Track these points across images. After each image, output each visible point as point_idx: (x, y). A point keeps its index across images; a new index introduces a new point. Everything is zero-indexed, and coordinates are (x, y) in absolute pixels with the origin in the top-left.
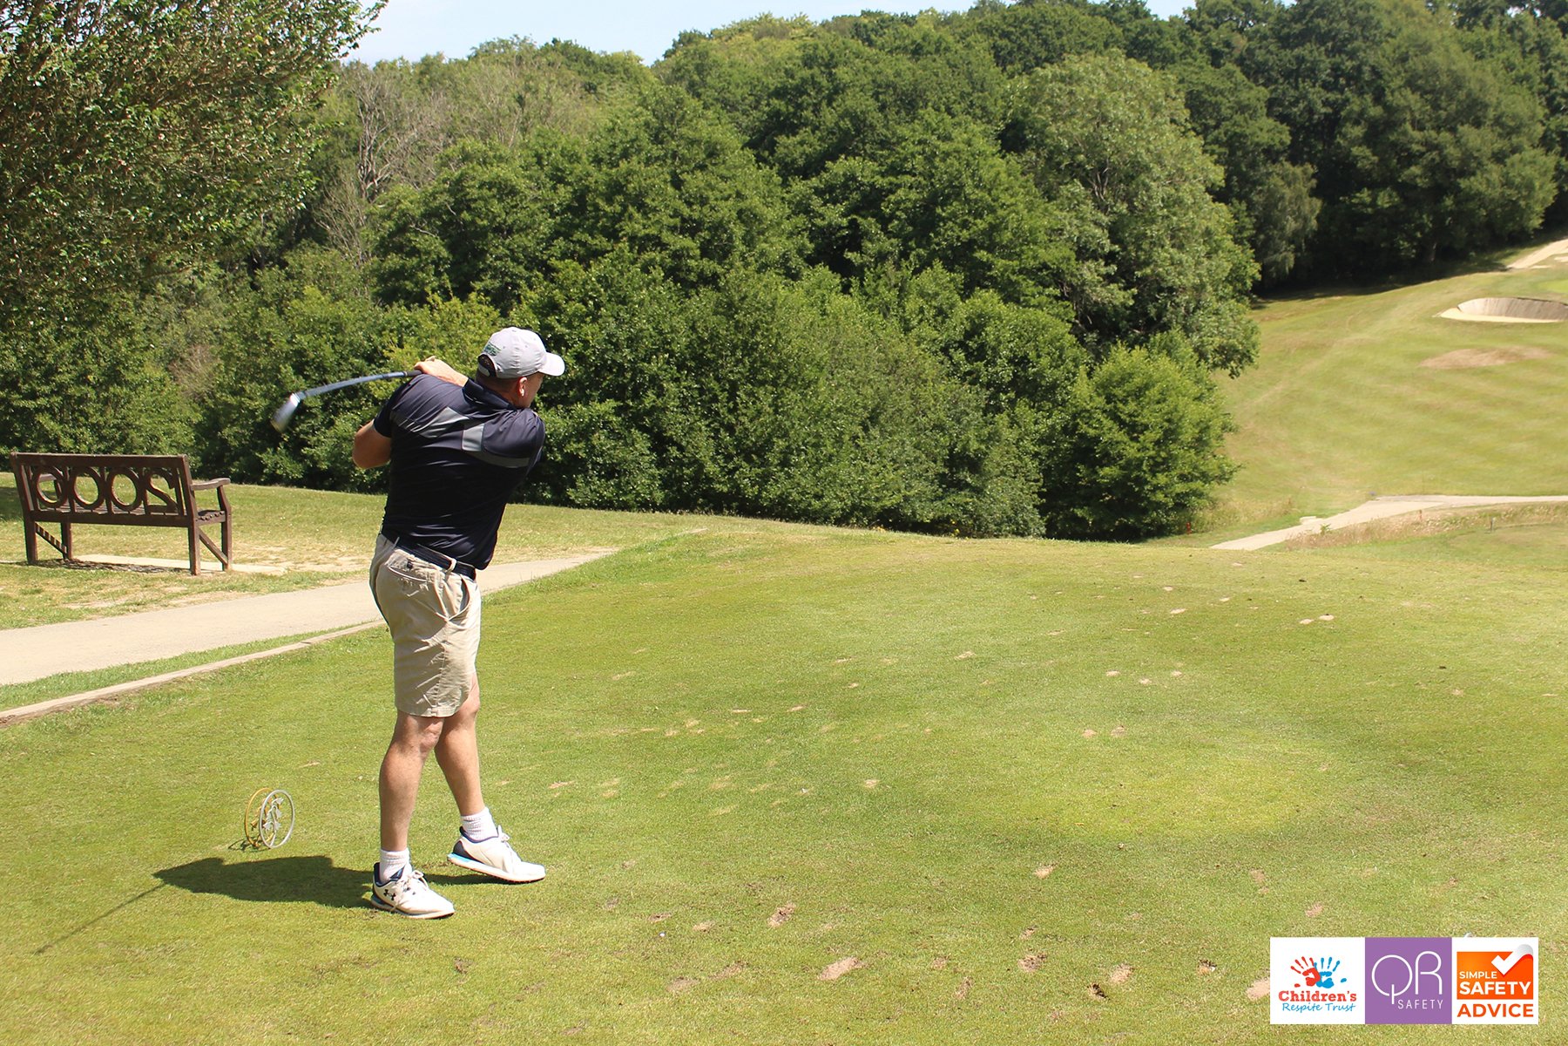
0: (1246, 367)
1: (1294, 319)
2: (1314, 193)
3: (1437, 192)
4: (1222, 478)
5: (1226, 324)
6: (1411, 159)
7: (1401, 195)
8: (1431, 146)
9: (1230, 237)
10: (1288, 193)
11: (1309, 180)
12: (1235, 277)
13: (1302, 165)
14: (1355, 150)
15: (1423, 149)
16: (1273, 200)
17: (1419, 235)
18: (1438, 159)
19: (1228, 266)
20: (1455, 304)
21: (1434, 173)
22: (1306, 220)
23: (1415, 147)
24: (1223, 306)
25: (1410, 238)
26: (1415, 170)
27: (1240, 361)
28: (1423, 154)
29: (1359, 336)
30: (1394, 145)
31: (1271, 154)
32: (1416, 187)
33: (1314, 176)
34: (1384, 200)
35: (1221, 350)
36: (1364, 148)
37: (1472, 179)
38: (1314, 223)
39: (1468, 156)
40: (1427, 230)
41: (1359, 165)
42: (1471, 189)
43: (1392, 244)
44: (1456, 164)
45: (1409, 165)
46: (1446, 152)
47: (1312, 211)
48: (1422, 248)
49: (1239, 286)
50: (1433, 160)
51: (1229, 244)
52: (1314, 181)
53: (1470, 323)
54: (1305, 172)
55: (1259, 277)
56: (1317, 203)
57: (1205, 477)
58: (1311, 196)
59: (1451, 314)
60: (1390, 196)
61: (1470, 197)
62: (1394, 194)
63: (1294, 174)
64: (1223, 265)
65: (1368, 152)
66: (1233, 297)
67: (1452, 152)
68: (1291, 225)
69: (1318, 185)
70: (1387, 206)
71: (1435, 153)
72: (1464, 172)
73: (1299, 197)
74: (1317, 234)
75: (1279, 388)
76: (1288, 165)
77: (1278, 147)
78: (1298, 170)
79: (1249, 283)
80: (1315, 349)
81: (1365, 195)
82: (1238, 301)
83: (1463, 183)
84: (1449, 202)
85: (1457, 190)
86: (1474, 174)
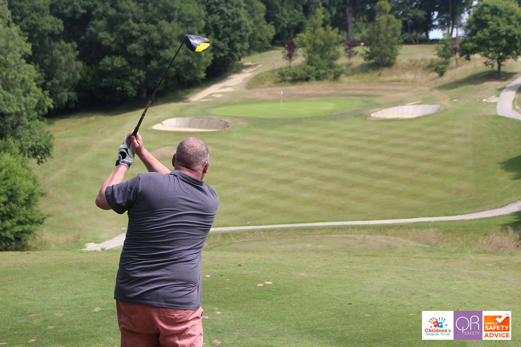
0: (48, 159)
1: (68, 131)
2: (78, 58)
3: (148, 58)
4: (40, 222)
5: (35, 134)
6: (133, 39)
7: (127, 60)
8: (143, 32)
9: (35, 84)
10: (64, 59)
11: (75, 51)
12: (39, 107)
13: (71, 42)
14: (102, 35)
15: (139, 34)
16: (55, 62)
17: (138, 82)
18: (148, 40)
19: (36, 101)
20: (160, 121)
21: (145, 48)
22: (74, 74)
23: (135, 33)
24: (33, 124)
25: (134, 84)
26: (134, 46)
27: (43, 154)
28: (139, 36)
29: (107, 140)
30: (123, 32)
31: (54, 36)
32: (135, 55)
33: (78, 49)
34: (119, 62)
35: (32, 149)
36: (105, 33)
37: (167, 51)
38: (78, 76)
39: (165, 37)
40: (142, 80)
41: (103, 43)
42: (167, 57)
43: (123, 88)
44: (158, 42)
45: (131, 42)
46: (152, 35)
47: (77, 69)
48: (139, 91)
49: (41, 112)
50: (145, 40)
51: (34, 87)
52: (78, 52)
53: (170, 132)
54: (72, 46)
55: (52, 106)
56: (80, 64)
57: (32, 222)
58: (76, 60)
59: (158, 127)
60: (121, 60)
61: (166, 61)
62: (124, 59)
63: (67, 47)
64: (32, 100)
65: (108, 36)
66: (38, 118)
67: (155, 35)
68: (65, 76)
69: (80, 54)
70: (119, 66)
71: (145, 37)
72: (162, 47)
73: (69, 61)
74: (80, 81)
75: (64, 170)
76: (63, 42)
77: (57, 32)
78: (69, 45)
79: (46, 110)
80: (83, 148)
81: (107, 60)
82: (40, 120)
83: (162, 54)
84: (154, 64)
85: (159, 58)
86: (168, 48)
